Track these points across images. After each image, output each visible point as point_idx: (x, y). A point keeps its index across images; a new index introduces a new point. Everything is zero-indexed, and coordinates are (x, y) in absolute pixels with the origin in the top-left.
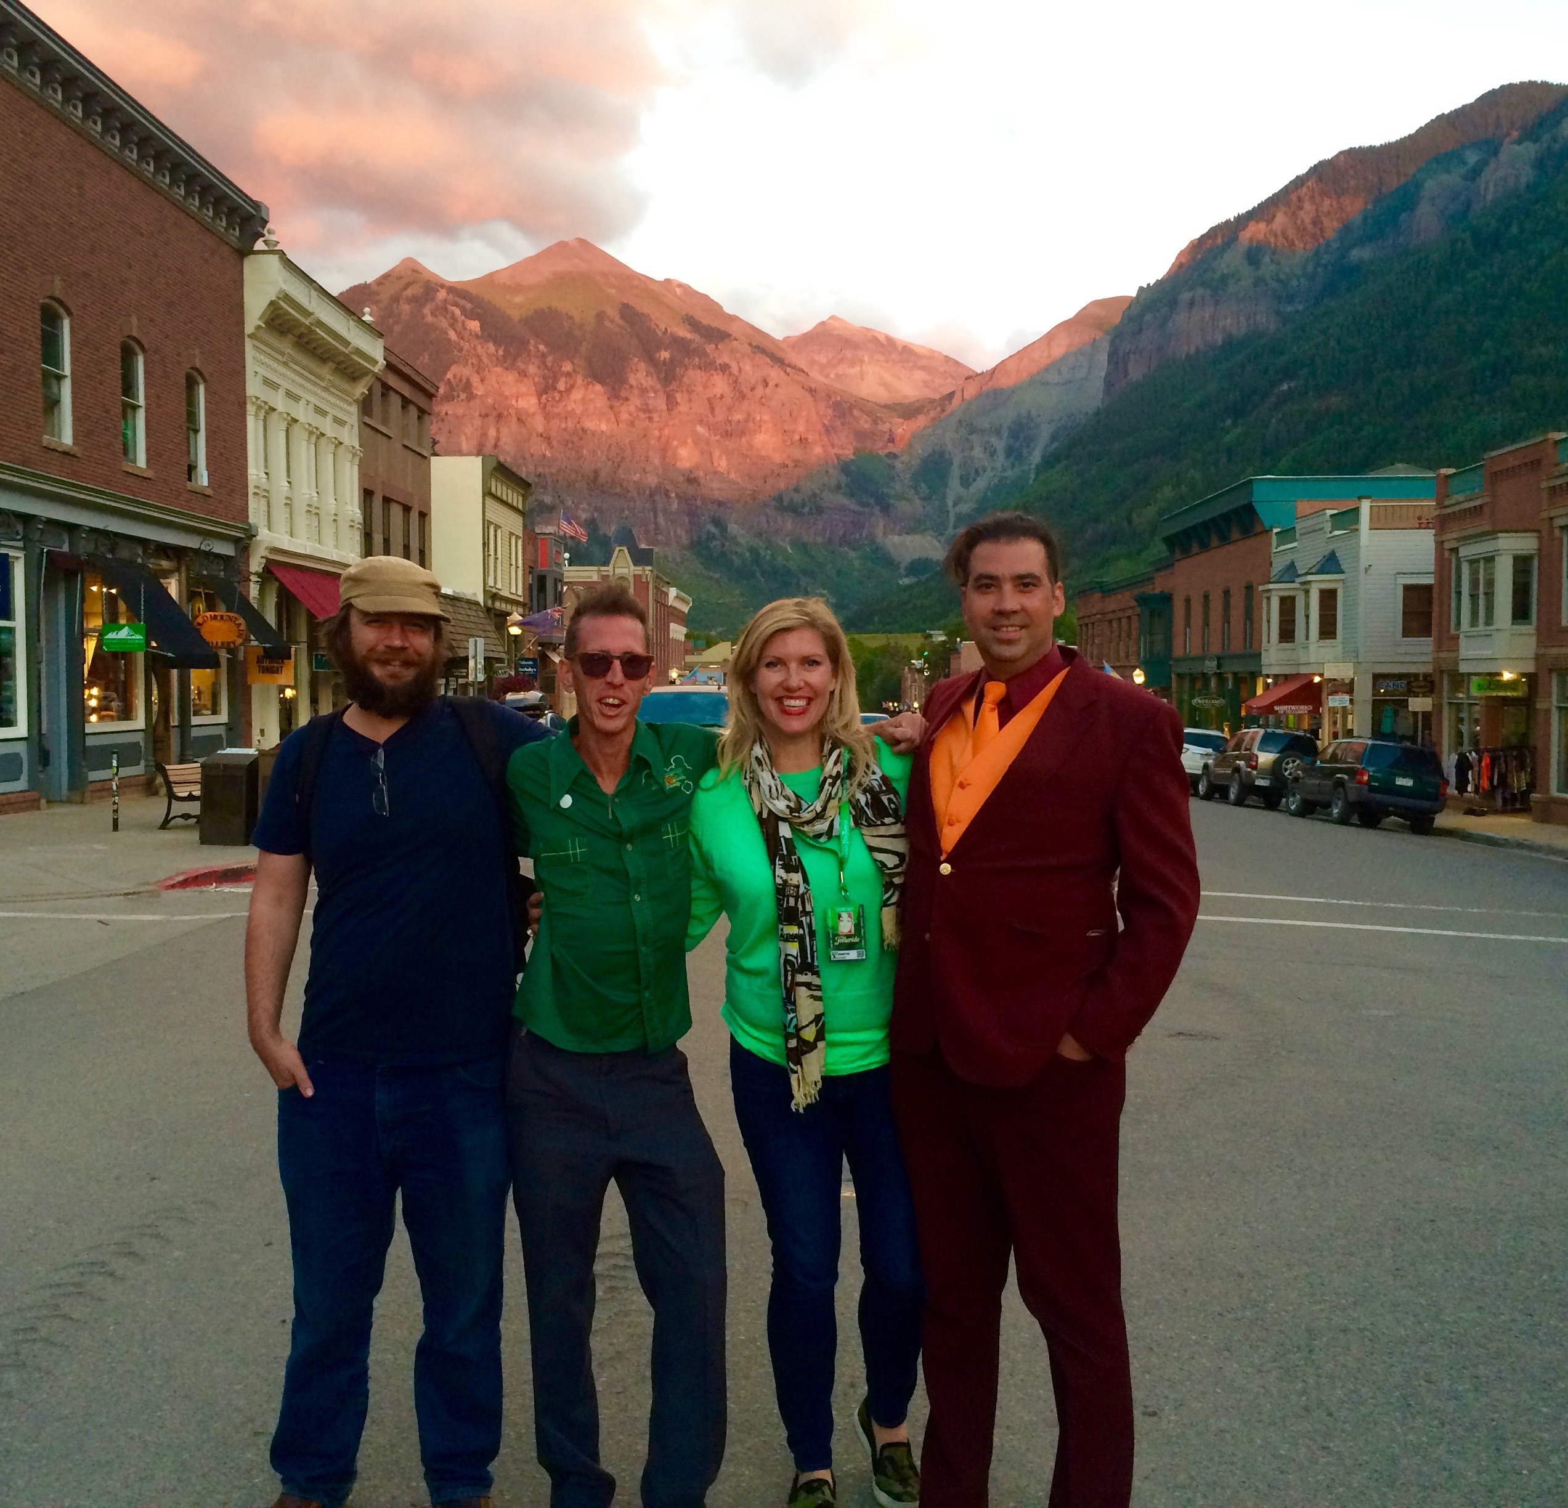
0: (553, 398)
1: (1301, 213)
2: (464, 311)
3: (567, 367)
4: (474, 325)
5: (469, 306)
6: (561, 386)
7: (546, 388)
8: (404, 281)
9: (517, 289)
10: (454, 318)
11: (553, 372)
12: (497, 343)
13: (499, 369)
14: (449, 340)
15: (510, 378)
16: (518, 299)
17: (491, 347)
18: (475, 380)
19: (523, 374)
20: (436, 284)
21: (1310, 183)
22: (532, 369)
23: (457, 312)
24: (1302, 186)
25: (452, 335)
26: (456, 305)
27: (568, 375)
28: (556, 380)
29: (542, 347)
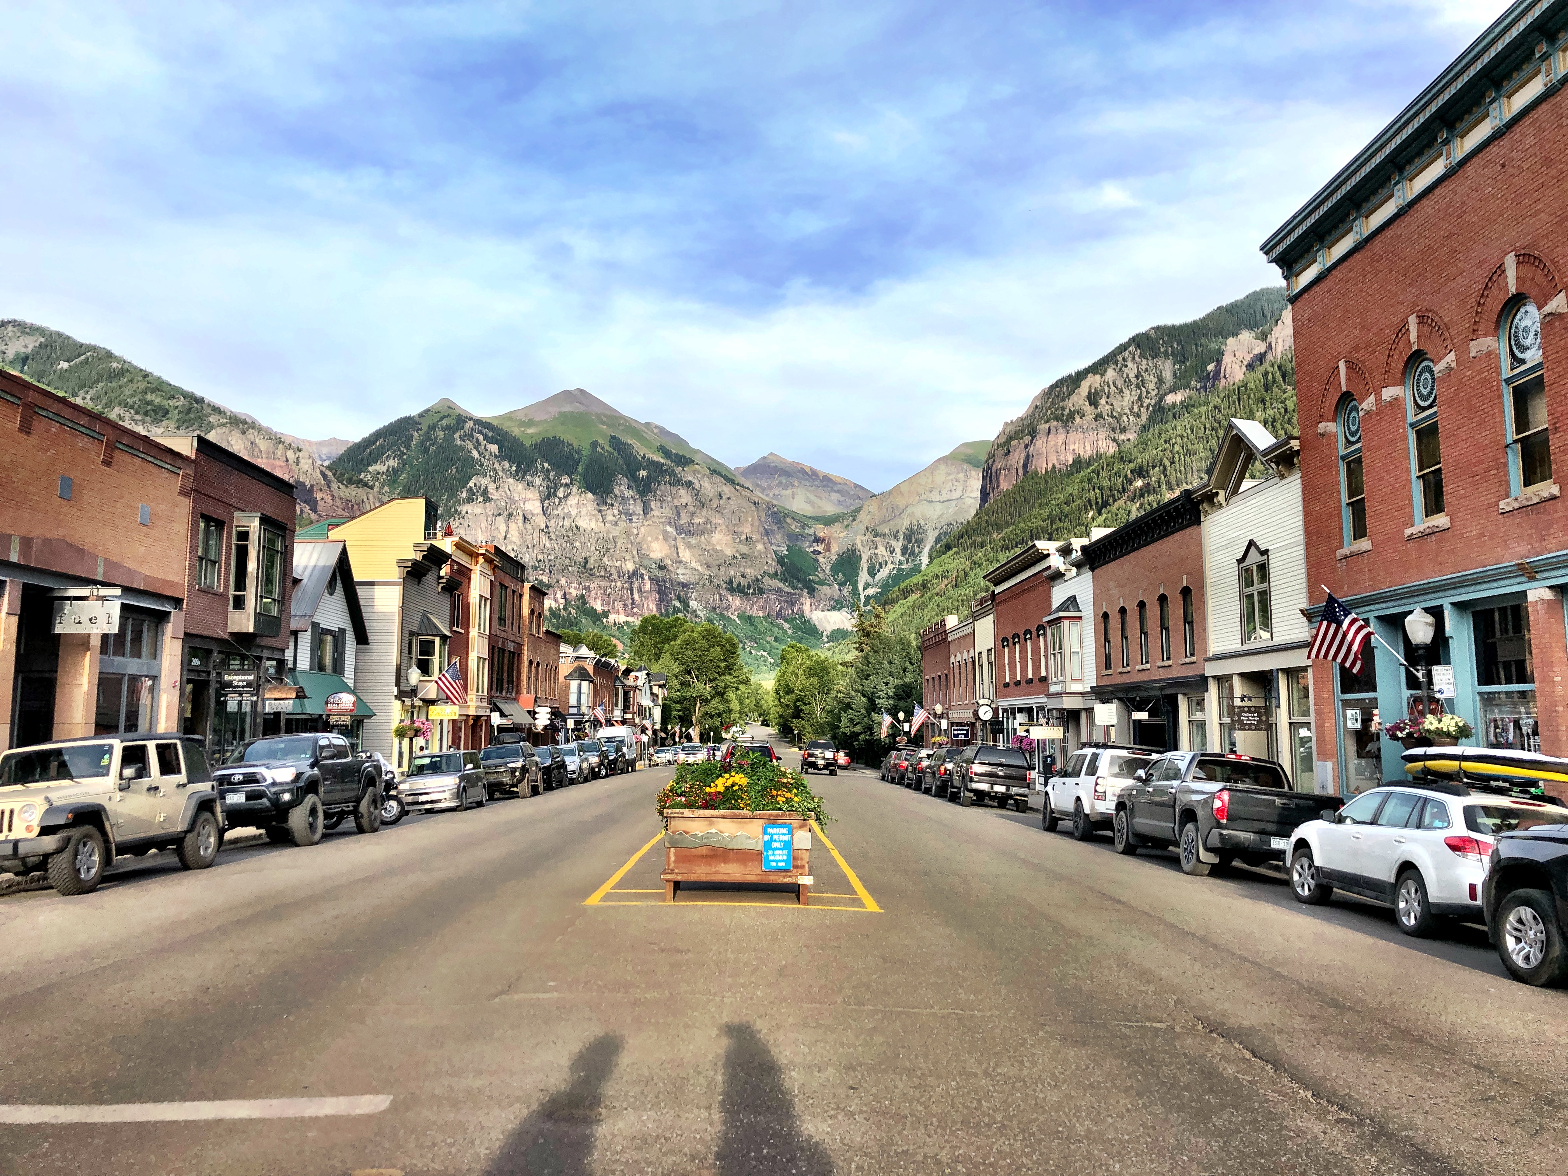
0: (554, 503)
1: (1126, 370)
2: (486, 438)
3: (565, 480)
4: (494, 448)
5: (490, 434)
6: (561, 493)
7: (549, 495)
8: (439, 416)
9: (530, 423)
10: (478, 443)
11: (555, 484)
12: (511, 461)
13: (511, 480)
14: (473, 458)
15: (520, 486)
16: (530, 431)
17: (507, 465)
18: (491, 488)
19: (530, 484)
20: (466, 417)
21: (1130, 349)
22: (538, 481)
23: (481, 438)
24: (1125, 350)
25: (475, 454)
26: (481, 433)
27: (566, 485)
28: (556, 489)
29: (546, 465)
